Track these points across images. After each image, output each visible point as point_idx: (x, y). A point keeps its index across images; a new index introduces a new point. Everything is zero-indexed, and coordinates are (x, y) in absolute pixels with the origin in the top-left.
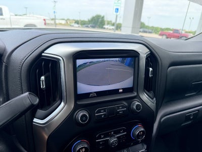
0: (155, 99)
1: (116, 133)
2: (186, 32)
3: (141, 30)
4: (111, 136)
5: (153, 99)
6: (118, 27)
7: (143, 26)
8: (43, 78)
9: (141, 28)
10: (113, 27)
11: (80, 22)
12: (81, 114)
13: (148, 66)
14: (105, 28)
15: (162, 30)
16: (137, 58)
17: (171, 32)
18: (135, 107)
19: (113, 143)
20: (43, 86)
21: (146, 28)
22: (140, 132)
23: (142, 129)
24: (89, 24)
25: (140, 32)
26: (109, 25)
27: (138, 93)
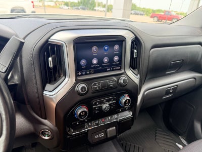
0: (139, 75)
1: (108, 101)
2: (177, 14)
3: (133, 12)
4: (104, 103)
5: (137, 75)
6: (110, 9)
7: (134, 7)
8: (50, 59)
9: (132, 10)
10: (104, 9)
11: (69, 3)
12: (81, 86)
13: (133, 49)
14: (95, 10)
15: (153, 11)
16: (124, 42)
17: (163, 14)
18: (122, 81)
19: (105, 108)
20: (51, 65)
21: (138, 10)
22: (126, 100)
23: (128, 98)
24: (79, 6)
25: (131, 14)
26: (99, 7)
27: (125, 70)
